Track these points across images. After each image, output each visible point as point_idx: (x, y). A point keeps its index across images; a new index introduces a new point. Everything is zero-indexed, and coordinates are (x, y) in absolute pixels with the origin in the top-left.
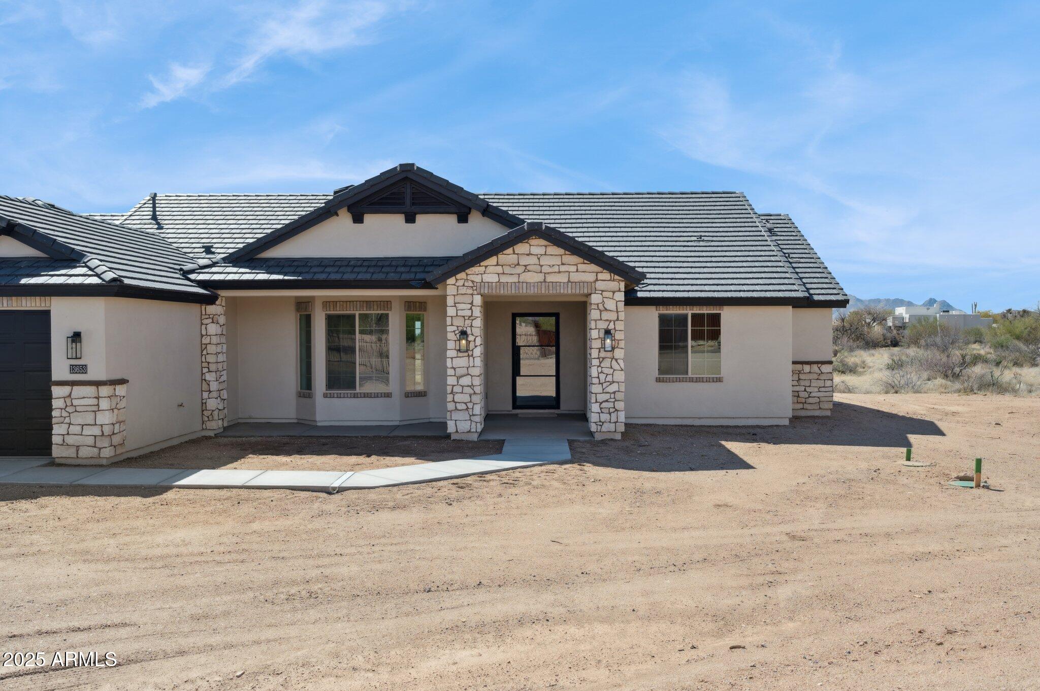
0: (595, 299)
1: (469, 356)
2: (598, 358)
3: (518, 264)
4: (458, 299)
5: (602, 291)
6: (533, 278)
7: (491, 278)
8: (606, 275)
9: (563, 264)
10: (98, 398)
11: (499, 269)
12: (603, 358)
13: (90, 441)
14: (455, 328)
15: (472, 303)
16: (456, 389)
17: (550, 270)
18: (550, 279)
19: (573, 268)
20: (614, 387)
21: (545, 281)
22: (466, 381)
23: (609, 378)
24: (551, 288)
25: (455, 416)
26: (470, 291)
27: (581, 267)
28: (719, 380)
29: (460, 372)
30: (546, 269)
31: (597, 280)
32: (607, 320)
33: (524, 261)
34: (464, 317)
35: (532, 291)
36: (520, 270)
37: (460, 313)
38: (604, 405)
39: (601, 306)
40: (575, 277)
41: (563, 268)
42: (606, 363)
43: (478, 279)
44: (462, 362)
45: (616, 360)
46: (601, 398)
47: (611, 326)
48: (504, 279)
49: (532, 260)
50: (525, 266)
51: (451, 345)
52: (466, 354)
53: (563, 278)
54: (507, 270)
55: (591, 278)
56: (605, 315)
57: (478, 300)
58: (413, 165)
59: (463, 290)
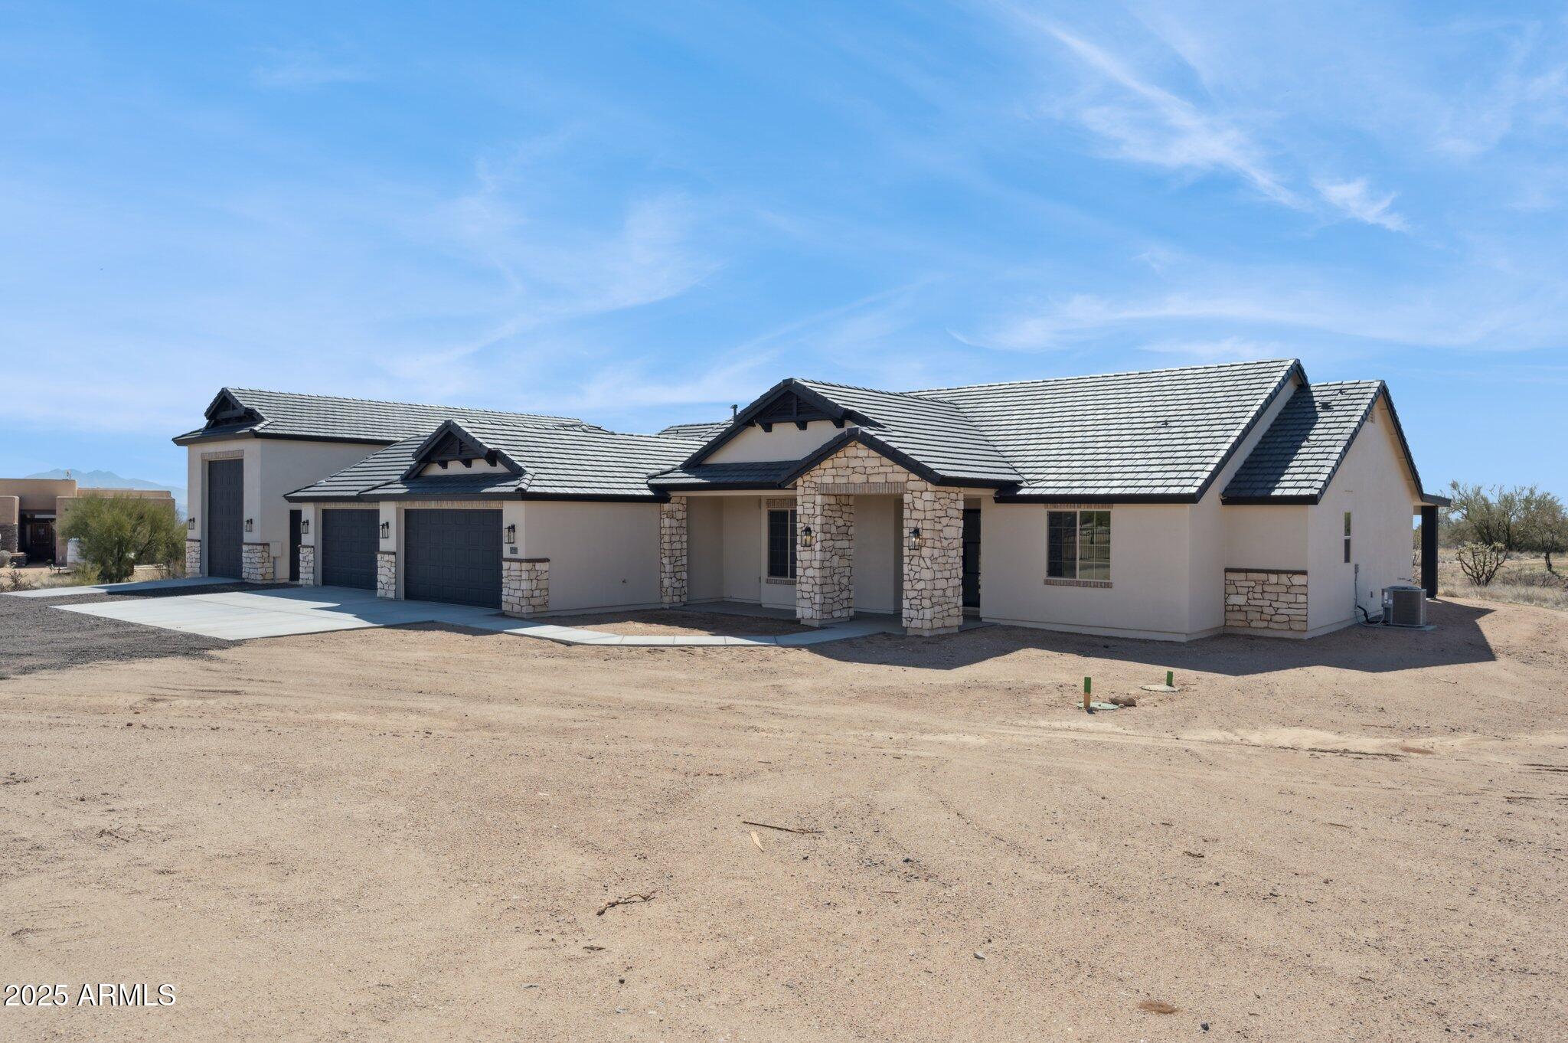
0: (907, 498)
1: (811, 550)
2: (909, 556)
3: (848, 467)
4: (805, 499)
5: (912, 491)
6: (859, 479)
7: (828, 480)
8: (913, 476)
9: (881, 466)
11: (834, 472)
12: (913, 556)
14: (802, 525)
15: (814, 503)
16: (804, 580)
17: (873, 471)
18: (872, 479)
19: (888, 470)
20: (920, 585)
21: (868, 482)
22: (810, 572)
23: (918, 576)
24: (872, 488)
25: (801, 603)
26: (813, 492)
27: (893, 469)
28: (1107, 585)
29: (807, 564)
30: (869, 471)
31: (908, 480)
32: (916, 519)
33: (853, 463)
34: (809, 515)
35: (857, 491)
36: (849, 471)
37: (806, 512)
38: (913, 602)
39: (911, 505)
40: (892, 478)
41: (882, 469)
42: (915, 561)
43: (818, 480)
44: (807, 555)
45: (923, 558)
46: (911, 594)
47: (919, 526)
48: (838, 480)
49: (860, 462)
50: (853, 468)
51: (799, 540)
52: (810, 548)
53: (881, 479)
54: (840, 472)
55: (903, 478)
56: (916, 515)
57: (819, 499)
58: (792, 379)
59: (808, 491)
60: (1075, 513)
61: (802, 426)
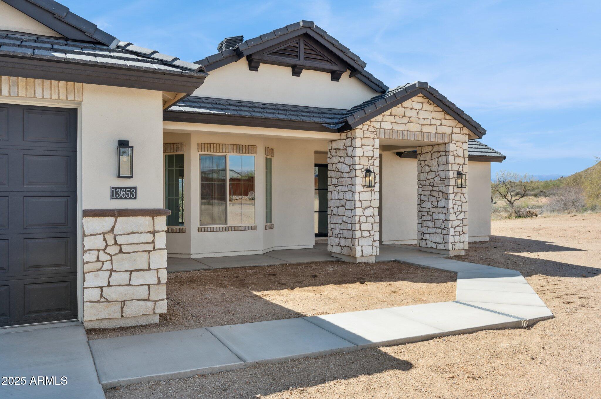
0: (452, 147)
1: (371, 191)
2: (453, 193)
3: (405, 116)
4: (365, 141)
5: (456, 141)
6: (414, 127)
7: (387, 126)
8: (458, 129)
9: (433, 118)
10: (153, 233)
11: (392, 119)
12: (456, 193)
13: (143, 292)
14: (361, 167)
15: (373, 146)
16: (363, 219)
17: (425, 122)
18: (426, 129)
19: (438, 123)
20: (462, 215)
21: (421, 131)
22: (369, 212)
23: (460, 209)
24: (425, 137)
25: (362, 242)
26: (372, 136)
27: (444, 122)
29: (366, 204)
30: (422, 121)
31: (452, 133)
32: (458, 164)
33: (409, 113)
34: (368, 157)
35: (414, 138)
36: (405, 120)
37: (366, 154)
38: (457, 229)
39: (455, 153)
40: (441, 129)
41: (433, 122)
42: (458, 197)
43: (377, 125)
44: (366, 196)
45: (464, 194)
46: (455, 223)
47: (461, 169)
48: (396, 127)
49: (413, 113)
50: (409, 117)
51: (359, 181)
52: (369, 189)
53: (433, 130)
54: (398, 120)
55: (448, 130)
56: (457, 160)
57: (377, 143)
59: (367, 134)
61: (296, 71)
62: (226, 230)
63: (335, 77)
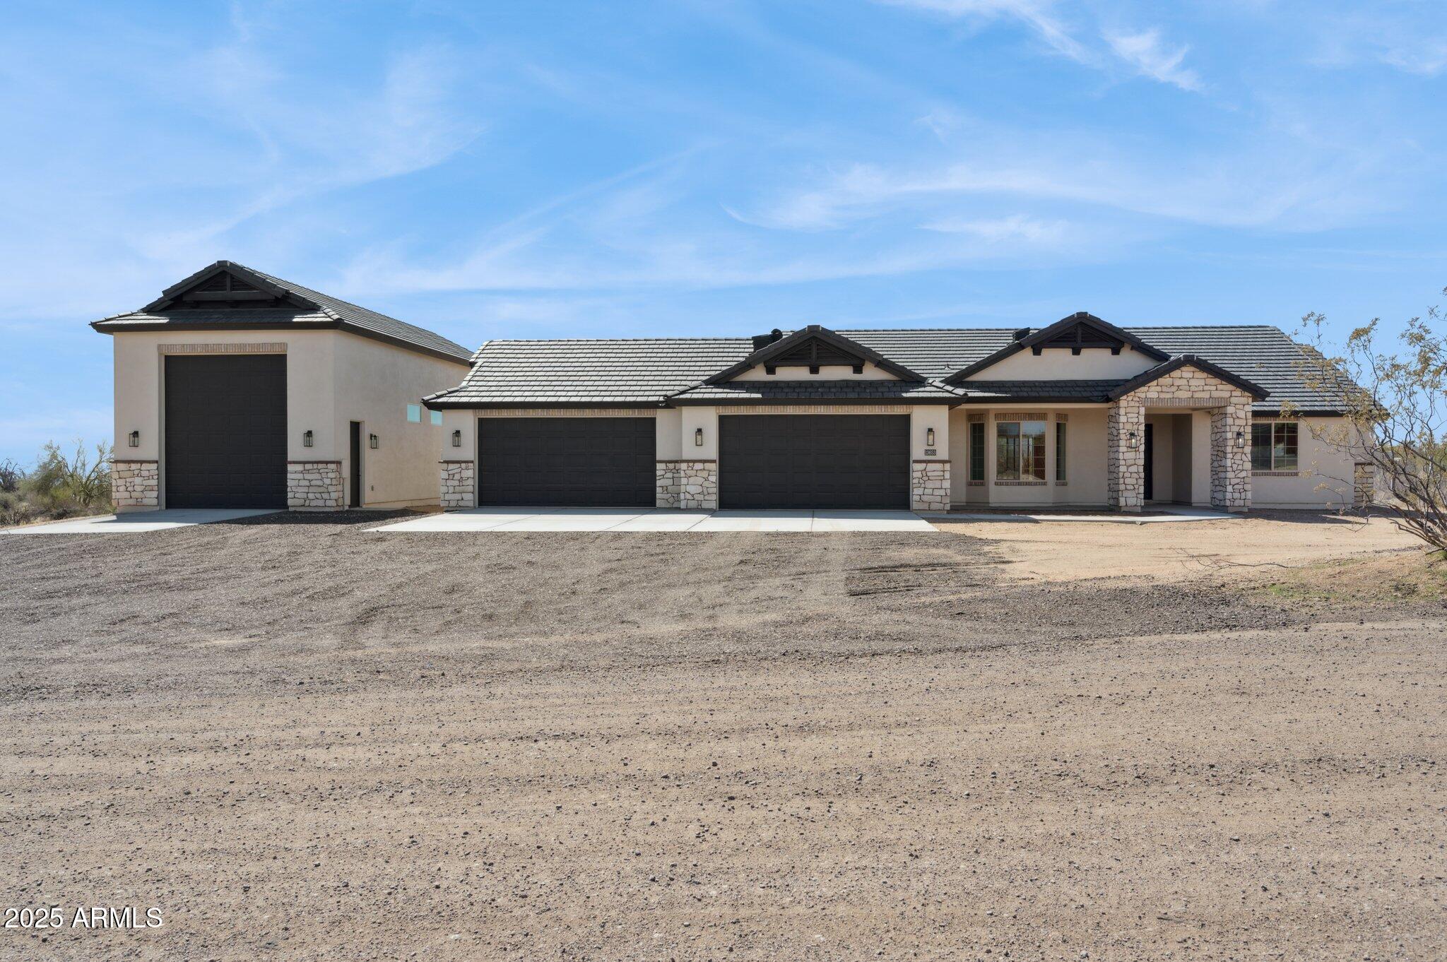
0: (1230, 410)
1: (1135, 451)
2: (1232, 453)
3: (1172, 385)
4: (1128, 410)
5: (1236, 404)
6: (1184, 395)
7: (1153, 395)
8: (1238, 392)
9: (1206, 384)
10: (944, 471)
11: (1159, 389)
12: (1236, 453)
13: (938, 499)
14: (1125, 431)
15: (1138, 413)
16: (1127, 475)
17: (1196, 389)
18: (1196, 395)
19: (1214, 388)
20: (1243, 474)
21: (1192, 397)
22: (1133, 469)
23: (1240, 467)
24: (1197, 402)
25: (1126, 494)
26: (1137, 405)
27: (1220, 387)
28: (1296, 474)
29: (1130, 462)
30: (1193, 388)
31: (1232, 396)
32: (1239, 425)
33: (1178, 382)
34: (1132, 423)
35: (1183, 404)
36: (1174, 389)
37: (1130, 420)
38: (1236, 487)
39: (1234, 416)
40: (1215, 394)
41: (1206, 388)
42: (1238, 456)
43: (1143, 396)
44: (1131, 455)
45: (1246, 454)
46: (1234, 481)
47: (1242, 430)
48: (1162, 396)
49: (1184, 382)
50: (1178, 386)
51: (1122, 443)
52: (1133, 450)
53: (1206, 395)
54: (1165, 389)
55: (1227, 395)
56: (1237, 422)
57: (1142, 411)
58: (1086, 313)
59: (1132, 404)
60: (1270, 425)
61: (1076, 352)
62: (1019, 484)
63: (1116, 352)
